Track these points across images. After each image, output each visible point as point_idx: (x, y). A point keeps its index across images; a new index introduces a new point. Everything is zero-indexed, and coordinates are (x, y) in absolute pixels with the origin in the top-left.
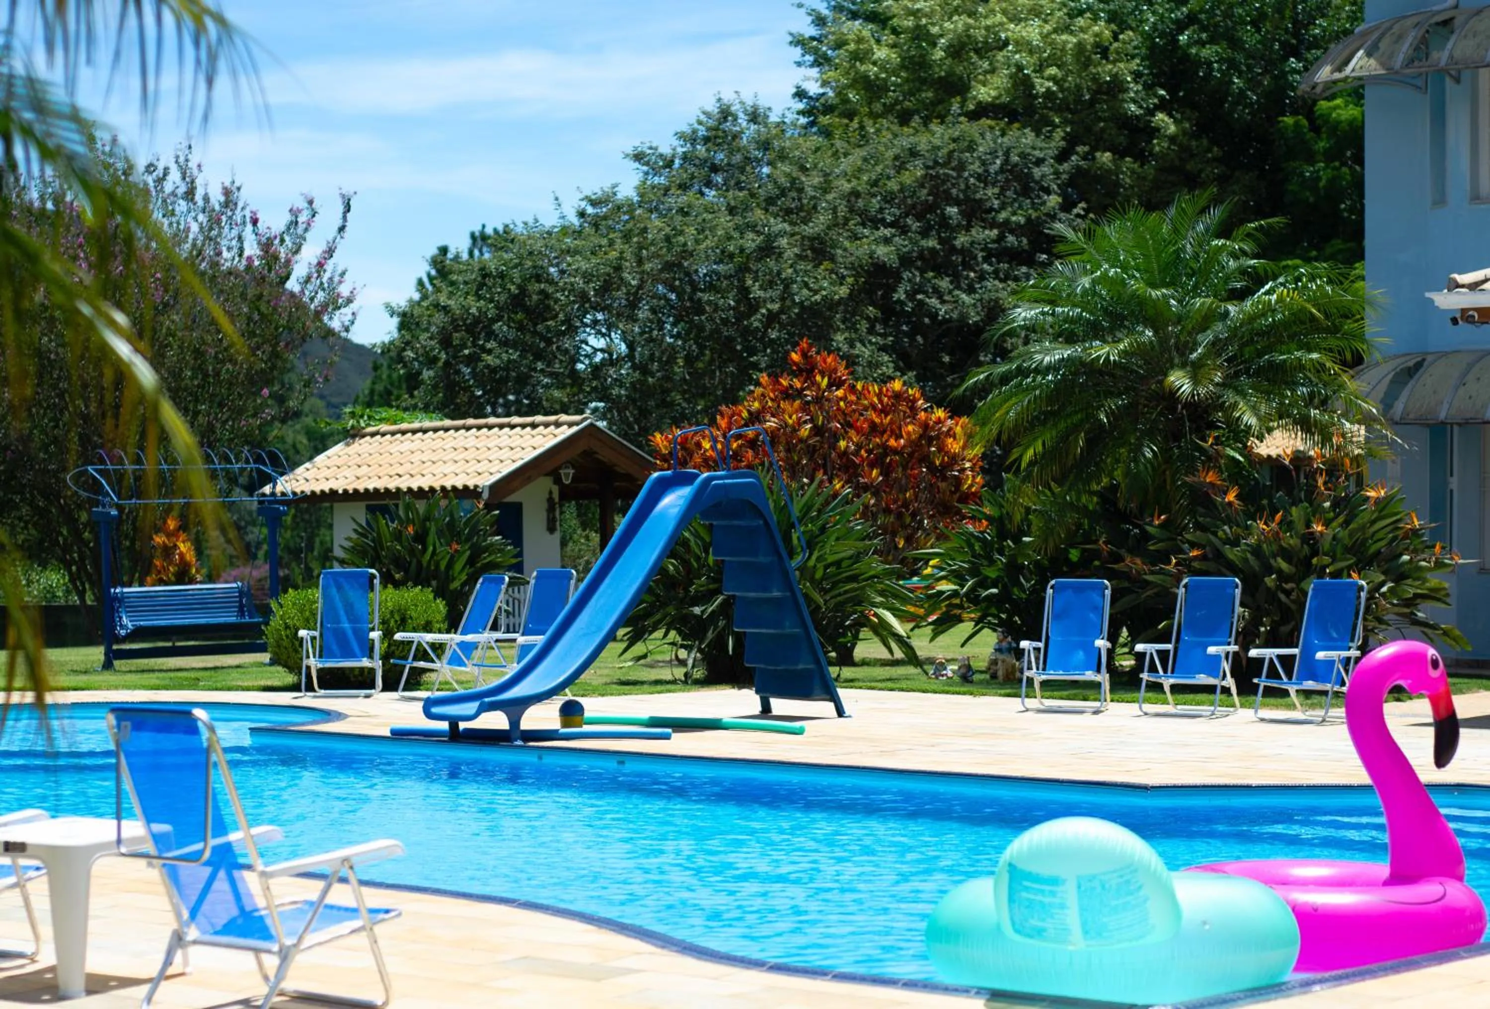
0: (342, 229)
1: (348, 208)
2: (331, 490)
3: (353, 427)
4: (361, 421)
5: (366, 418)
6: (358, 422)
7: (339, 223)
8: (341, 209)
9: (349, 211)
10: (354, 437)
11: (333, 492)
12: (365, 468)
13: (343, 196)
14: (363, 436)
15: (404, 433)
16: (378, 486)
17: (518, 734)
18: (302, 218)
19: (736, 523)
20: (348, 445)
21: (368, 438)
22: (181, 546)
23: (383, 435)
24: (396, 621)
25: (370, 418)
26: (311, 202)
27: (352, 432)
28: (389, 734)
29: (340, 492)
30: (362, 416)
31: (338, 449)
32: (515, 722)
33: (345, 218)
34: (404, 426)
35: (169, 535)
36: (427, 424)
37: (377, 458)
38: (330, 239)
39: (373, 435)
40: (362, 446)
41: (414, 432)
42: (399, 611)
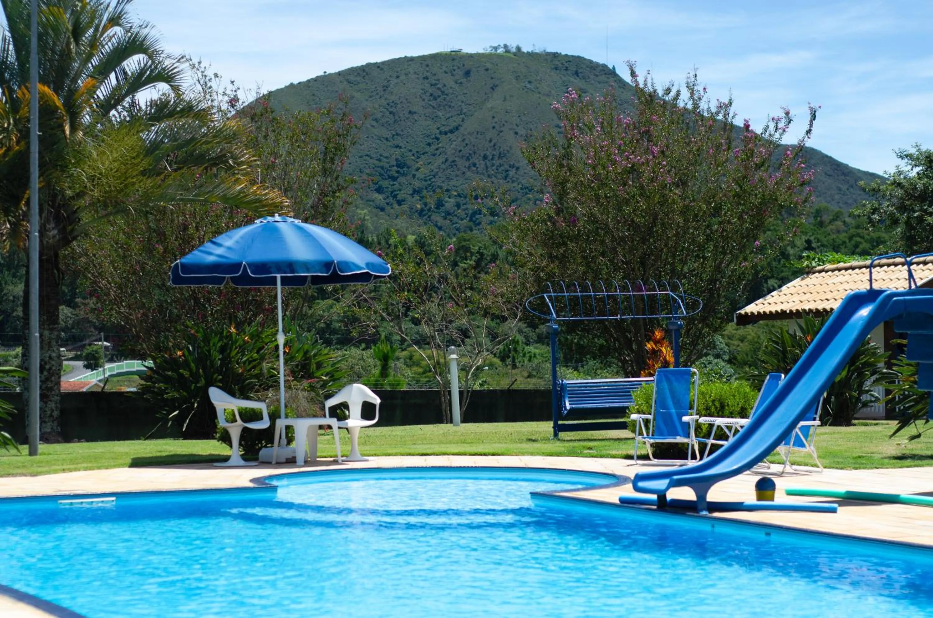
0: (809, 132)
1: (814, 117)
2: (782, 310)
3: (807, 266)
4: (813, 262)
5: (816, 260)
6: (811, 263)
7: (807, 127)
8: (809, 117)
9: (814, 119)
10: (808, 273)
11: (783, 312)
12: (808, 295)
13: (811, 109)
14: (814, 273)
15: (840, 270)
16: (812, 308)
17: (705, 506)
18: (781, 125)
19: (920, 332)
20: (803, 279)
21: (817, 274)
22: (663, 350)
23: (827, 272)
24: (716, 408)
25: (819, 260)
26: (787, 113)
27: (807, 270)
28: (618, 502)
29: (788, 312)
30: (814, 259)
31: (797, 282)
32: (701, 496)
33: (811, 125)
34: (841, 265)
35: (656, 342)
36: (855, 263)
37: (819, 288)
38: (801, 138)
39: (820, 272)
40: (813, 279)
41: (846, 269)
42: (720, 400)
